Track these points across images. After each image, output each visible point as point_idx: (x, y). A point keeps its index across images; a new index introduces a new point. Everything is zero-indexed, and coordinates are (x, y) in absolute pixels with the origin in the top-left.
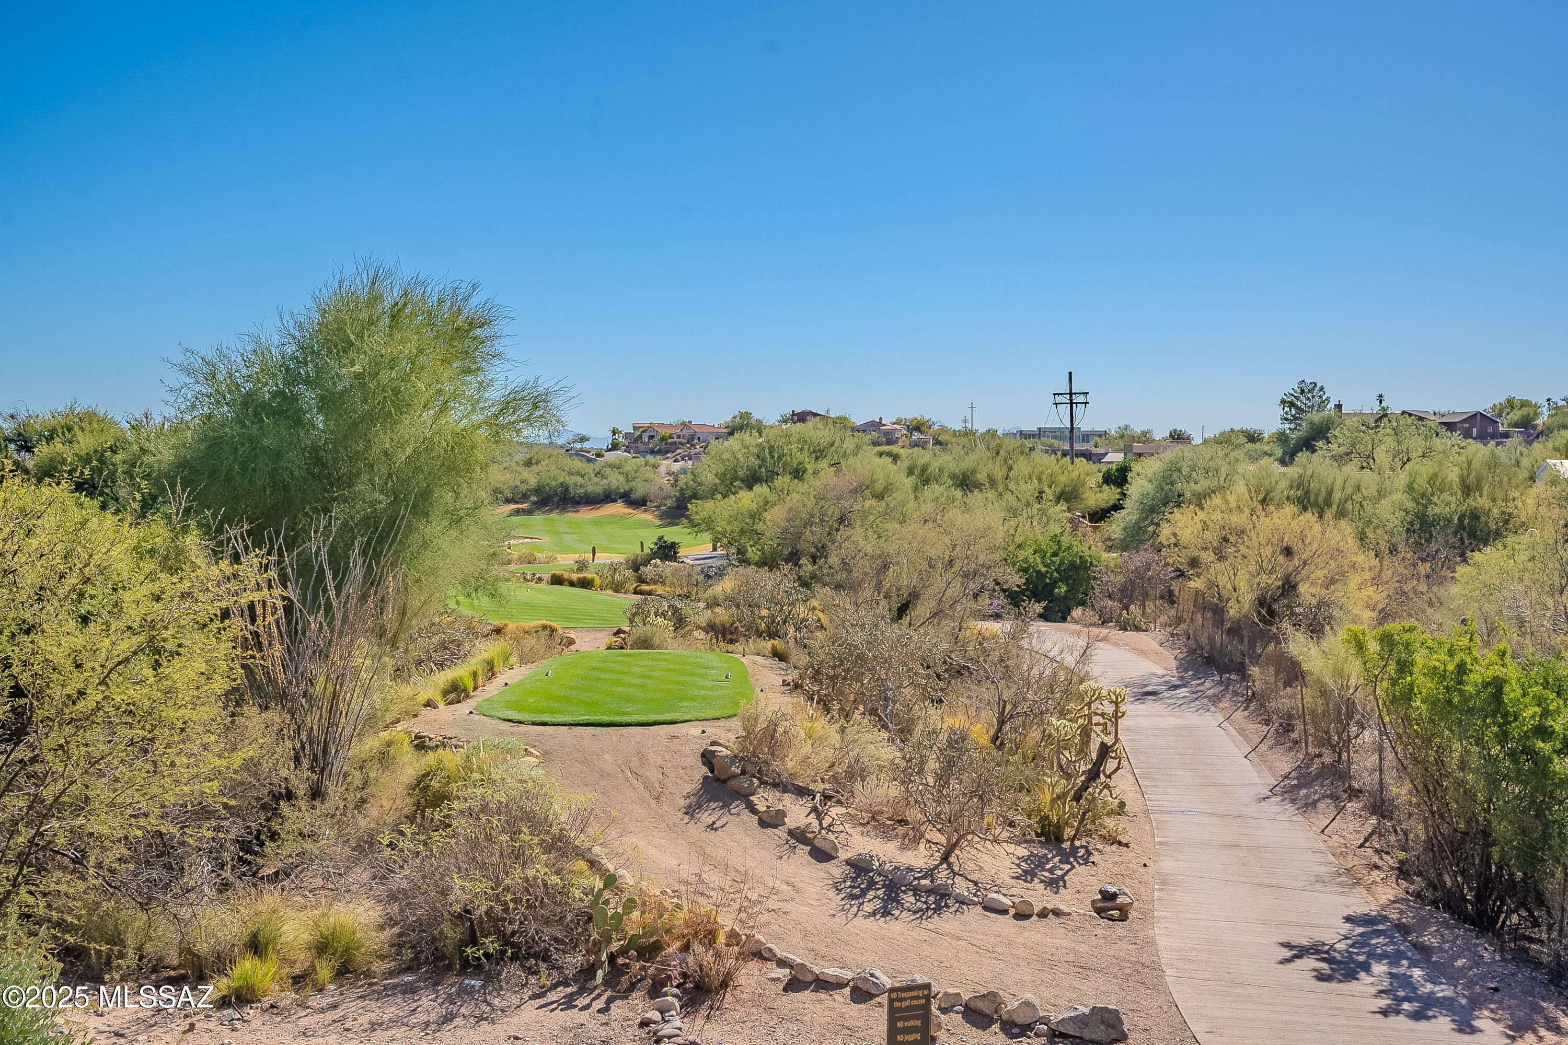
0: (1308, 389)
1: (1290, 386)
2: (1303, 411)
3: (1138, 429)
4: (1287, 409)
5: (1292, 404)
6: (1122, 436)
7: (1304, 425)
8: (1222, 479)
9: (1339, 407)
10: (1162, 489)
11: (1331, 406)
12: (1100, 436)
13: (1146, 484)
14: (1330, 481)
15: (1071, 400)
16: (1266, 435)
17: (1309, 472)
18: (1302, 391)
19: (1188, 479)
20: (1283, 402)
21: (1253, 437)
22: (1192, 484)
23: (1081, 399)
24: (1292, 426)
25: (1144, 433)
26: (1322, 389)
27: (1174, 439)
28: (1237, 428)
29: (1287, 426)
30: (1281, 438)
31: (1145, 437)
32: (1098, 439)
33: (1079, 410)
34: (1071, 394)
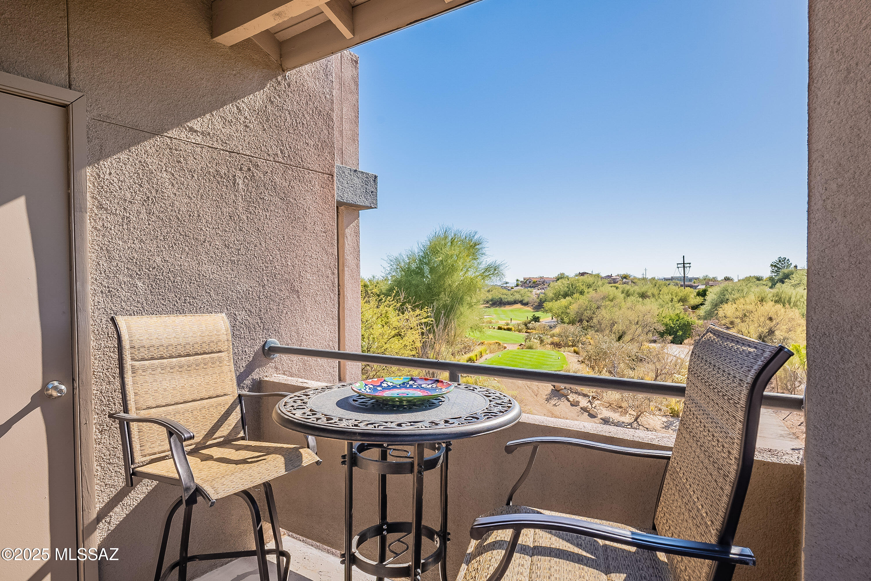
0: (782, 260)
1: (775, 259)
2: (780, 269)
3: (711, 276)
4: (773, 268)
5: (775, 266)
6: (705, 279)
7: (781, 274)
8: (745, 293)
9: (796, 267)
10: (720, 297)
11: (792, 266)
12: (696, 279)
13: (714, 296)
14: (790, 294)
15: (684, 266)
16: (765, 278)
17: (781, 291)
18: (780, 261)
19: (731, 293)
20: (772, 265)
21: (759, 279)
22: (732, 295)
23: (688, 265)
24: (776, 274)
25: (714, 278)
26: (788, 260)
27: (726, 280)
28: (752, 275)
29: (773, 274)
30: (771, 279)
31: (714, 280)
32: (695, 280)
33: (687, 270)
34: (684, 264)
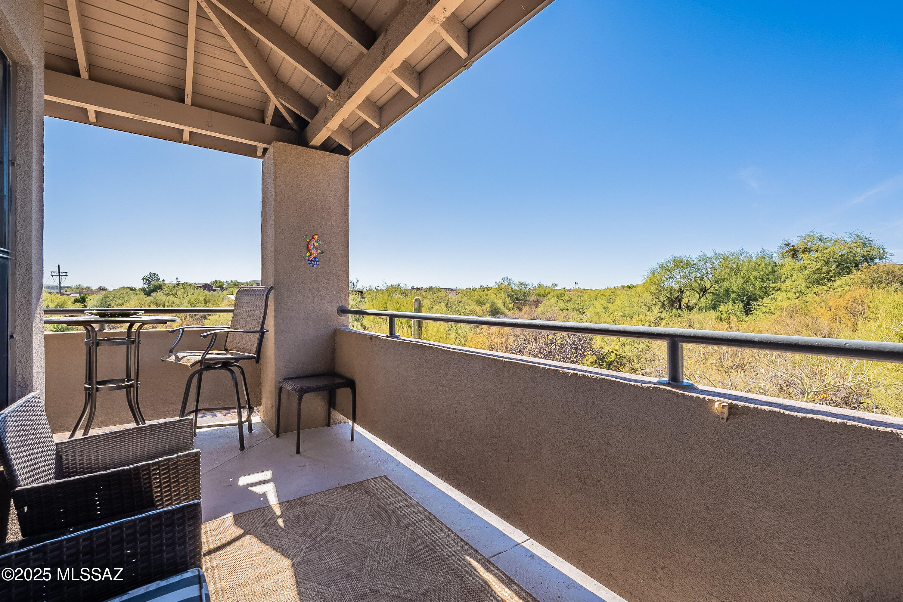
0: (152, 275)
1: (146, 274)
2: (151, 282)
3: (85, 285)
4: (145, 281)
5: (147, 279)
6: (78, 288)
7: (151, 285)
8: (126, 300)
9: (163, 281)
10: (102, 304)
11: (161, 280)
12: (68, 288)
14: (164, 300)
15: (59, 274)
16: (137, 289)
17: (157, 298)
18: (151, 276)
19: (112, 300)
20: (143, 279)
21: (132, 289)
22: (114, 302)
23: (64, 274)
24: (147, 286)
25: (88, 287)
26: (157, 275)
27: (100, 289)
28: (126, 286)
29: (145, 286)
30: (143, 290)
31: (88, 289)
32: (67, 289)
33: (63, 278)
34: (59, 272)
